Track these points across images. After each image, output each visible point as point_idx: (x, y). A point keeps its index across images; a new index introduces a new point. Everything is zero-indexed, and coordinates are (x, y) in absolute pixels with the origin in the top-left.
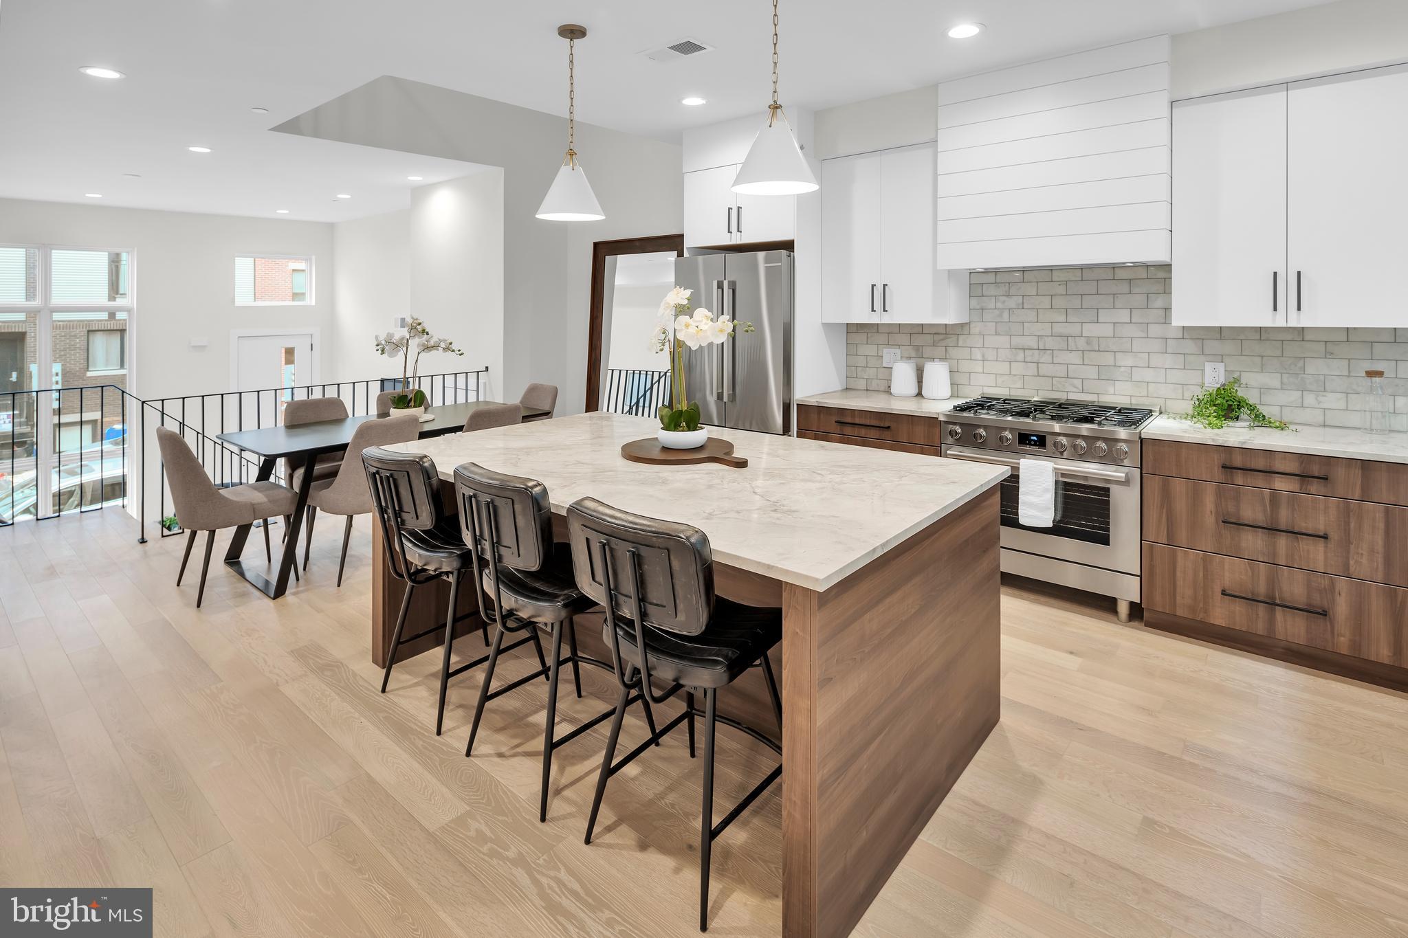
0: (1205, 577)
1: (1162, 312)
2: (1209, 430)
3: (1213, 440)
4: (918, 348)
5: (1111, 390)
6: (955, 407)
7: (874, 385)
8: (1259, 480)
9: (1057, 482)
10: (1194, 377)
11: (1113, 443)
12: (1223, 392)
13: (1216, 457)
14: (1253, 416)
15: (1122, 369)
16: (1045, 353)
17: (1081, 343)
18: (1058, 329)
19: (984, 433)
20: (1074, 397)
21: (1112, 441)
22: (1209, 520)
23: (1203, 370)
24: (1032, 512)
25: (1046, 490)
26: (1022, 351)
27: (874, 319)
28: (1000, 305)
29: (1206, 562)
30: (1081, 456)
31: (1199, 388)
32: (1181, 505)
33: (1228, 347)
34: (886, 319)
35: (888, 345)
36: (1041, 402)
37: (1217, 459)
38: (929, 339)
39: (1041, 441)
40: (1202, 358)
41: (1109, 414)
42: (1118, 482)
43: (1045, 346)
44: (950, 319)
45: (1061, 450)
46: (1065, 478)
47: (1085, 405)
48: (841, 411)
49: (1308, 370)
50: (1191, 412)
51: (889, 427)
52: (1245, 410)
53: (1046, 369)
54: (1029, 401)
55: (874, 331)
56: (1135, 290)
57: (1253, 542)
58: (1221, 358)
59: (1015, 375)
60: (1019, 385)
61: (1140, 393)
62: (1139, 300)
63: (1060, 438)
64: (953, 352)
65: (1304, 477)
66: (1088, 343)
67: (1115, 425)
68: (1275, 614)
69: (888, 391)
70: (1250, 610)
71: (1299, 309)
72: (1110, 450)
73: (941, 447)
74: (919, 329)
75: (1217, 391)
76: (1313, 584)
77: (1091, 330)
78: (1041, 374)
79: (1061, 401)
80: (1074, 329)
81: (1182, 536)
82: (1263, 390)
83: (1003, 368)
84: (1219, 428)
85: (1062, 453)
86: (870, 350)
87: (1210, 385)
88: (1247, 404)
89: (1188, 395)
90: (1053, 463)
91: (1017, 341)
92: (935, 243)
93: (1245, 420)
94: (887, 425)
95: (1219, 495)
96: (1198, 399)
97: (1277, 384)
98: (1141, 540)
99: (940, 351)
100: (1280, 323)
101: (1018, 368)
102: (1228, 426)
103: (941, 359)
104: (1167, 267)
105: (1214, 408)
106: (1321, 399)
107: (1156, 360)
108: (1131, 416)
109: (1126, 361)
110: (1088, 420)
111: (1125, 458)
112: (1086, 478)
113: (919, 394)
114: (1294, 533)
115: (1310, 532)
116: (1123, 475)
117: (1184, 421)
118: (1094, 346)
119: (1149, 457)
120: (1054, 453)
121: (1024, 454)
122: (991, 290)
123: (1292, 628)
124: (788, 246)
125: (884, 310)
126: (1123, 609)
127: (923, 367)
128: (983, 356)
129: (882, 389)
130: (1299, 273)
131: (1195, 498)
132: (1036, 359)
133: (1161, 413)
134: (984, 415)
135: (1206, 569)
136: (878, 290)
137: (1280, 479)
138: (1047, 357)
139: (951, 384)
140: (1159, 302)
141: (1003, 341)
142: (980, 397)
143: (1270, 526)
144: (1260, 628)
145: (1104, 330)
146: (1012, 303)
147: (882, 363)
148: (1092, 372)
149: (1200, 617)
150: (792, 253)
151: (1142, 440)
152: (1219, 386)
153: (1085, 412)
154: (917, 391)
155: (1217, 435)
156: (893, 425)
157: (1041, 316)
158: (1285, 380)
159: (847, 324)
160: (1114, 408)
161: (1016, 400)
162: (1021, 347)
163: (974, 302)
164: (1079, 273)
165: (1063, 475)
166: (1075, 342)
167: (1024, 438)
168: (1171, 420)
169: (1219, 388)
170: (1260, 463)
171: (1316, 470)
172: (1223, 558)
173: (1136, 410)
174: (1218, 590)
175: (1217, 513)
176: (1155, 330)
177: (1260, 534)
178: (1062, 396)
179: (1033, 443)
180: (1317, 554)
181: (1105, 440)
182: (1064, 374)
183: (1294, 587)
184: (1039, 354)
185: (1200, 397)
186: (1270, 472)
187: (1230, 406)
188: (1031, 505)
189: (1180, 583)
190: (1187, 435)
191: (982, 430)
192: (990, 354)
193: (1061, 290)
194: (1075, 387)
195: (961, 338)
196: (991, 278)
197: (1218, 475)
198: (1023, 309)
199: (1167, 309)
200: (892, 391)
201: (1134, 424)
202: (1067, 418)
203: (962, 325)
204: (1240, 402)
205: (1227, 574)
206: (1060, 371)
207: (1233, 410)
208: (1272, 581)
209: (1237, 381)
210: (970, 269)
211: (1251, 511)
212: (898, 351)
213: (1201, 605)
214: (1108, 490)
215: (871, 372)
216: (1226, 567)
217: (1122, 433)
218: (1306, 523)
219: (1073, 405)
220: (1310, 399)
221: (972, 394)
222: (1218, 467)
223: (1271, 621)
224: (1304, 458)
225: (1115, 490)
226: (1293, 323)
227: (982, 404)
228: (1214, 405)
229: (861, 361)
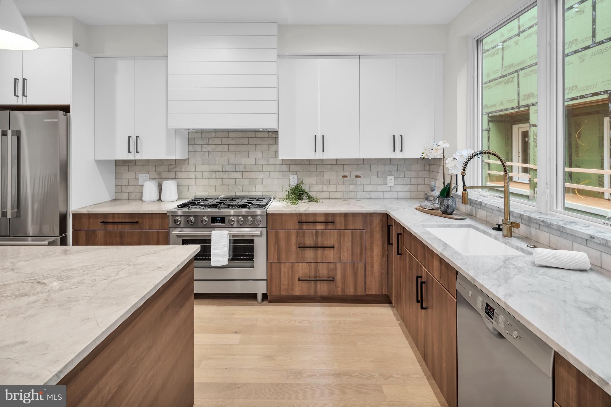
0: (292, 274)
1: (274, 153)
2: (293, 206)
3: (295, 211)
4: (160, 173)
5: (254, 190)
6: (178, 206)
7: (133, 196)
8: (311, 226)
9: (230, 240)
10: (286, 181)
11: (255, 217)
12: (297, 188)
13: (296, 218)
14: (308, 197)
15: (259, 180)
16: (225, 173)
17: (242, 167)
18: (232, 161)
19: (194, 220)
20: (239, 194)
21: (254, 216)
22: (294, 247)
23: (290, 178)
24: (217, 259)
25: (224, 246)
26: (215, 173)
27: (131, 157)
28: (204, 150)
29: (293, 266)
30: (242, 225)
31: (288, 186)
32: (283, 243)
33: (298, 168)
34: (138, 157)
35: (142, 172)
36: (224, 198)
37: (296, 219)
38: (166, 168)
39: (222, 220)
40: (289, 173)
41: (254, 202)
42: (257, 236)
43: (225, 170)
44: (176, 156)
45: (231, 224)
46: (234, 237)
47: (243, 198)
48: (105, 215)
49: (325, 176)
50: (285, 197)
51: (137, 222)
52: (305, 195)
53: (226, 181)
54: (218, 198)
55: (133, 164)
56: (264, 143)
57: (309, 254)
58: (296, 172)
59: (211, 185)
60: (213, 190)
61: (266, 190)
62: (265, 147)
63: (231, 218)
64: (180, 175)
65: (326, 223)
66: (245, 168)
67: (256, 208)
68: (317, 284)
69: (141, 199)
70: (309, 285)
71: (323, 151)
72: (254, 221)
73: (169, 230)
74: (161, 162)
75: (295, 188)
76: (330, 268)
77: (246, 161)
78: (224, 184)
79: (233, 197)
80: (239, 161)
81: (283, 256)
82: (311, 185)
83: (205, 182)
84: (296, 204)
85: (232, 225)
86: (131, 175)
87: (292, 185)
88: (305, 192)
89: (284, 190)
90: (228, 231)
91: (213, 168)
92: (167, 114)
93: (305, 199)
94: (136, 221)
95: (297, 235)
96: (288, 192)
97: (314, 183)
98: (267, 262)
99: (172, 175)
100: (317, 157)
101: (213, 182)
102: (299, 203)
103: (172, 179)
104: (276, 133)
105: (294, 195)
106: (329, 188)
107: (272, 175)
108: (262, 202)
109: (260, 175)
110: (244, 206)
111: (260, 224)
112: (243, 236)
113: (160, 199)
114: (323, 248)
115: (329, 246)
116: (259, 232)
117: (283, 202)
118: (247, 169)
119: (270, 222)
120: (228, 226)
121: (214, 228)
122: (199, 142)
123: (323, 289)
124: (66, 109)
125: (137, 152)
126: (260, 297)
127: (162, 183)
128: (195, 176)
129: (138, 198)
130: (323, 136)
131: (288, 237)
132: (221, 176)
133: (274, 199)
134: (194, 209)
135: (292, 270)
136: (133, 139)
137: (318, 225)
138: (226, 176)
139: (178, 192)
140: (273, 148)
141: (205, 168)
142: (193, 198)
143: (315, 246)
144: (312, 292)
145: (251, 161)
146: (210, 148)
147: (138, 182)
148: (246, 182)
149: (290, 293)
150: (68, 114)
151: (267, 213)
152: (296, 185)
153: (243, 202)
154: (159, 198)
155: (296, 208)
156: (140, 221)
157: (223, 155)
158: (317, 181)
159: (115, 160)
160: (255, 198)
161: (211, 198)
162: (214, 171)
163: (191, 147)
164: (240, 134)
165: (233, 236)
166: (239, 167)
167: (214, 220)
168: (278, 202)
169: (296, 186)
170: (311, 219)
171: (330, 219)
172: (299, 264)
173: (264, 198)
174: (297, 279)
175: (297, 244)
176: (272, 161)
177: (312, 250)
178: (233, 194)
179: (218, 221)
180: (331, 255)
181: (252, 216)
182: (234, 183)
183: (323, 271)
184: (223, 174)
185: (289, 190)
186: (315, 222)
187: (300, 194)
188: (217, 255)
189: (283, 279)
190: (285, 209)
191: (192, 218)
192: (199, 175)
193: (232, 142)
194: (239, 189)
195: (184, 167)
196: (199, 135)
197: (297, 226)
198: (215, 151)
199: (277, 151)
200: (143, 199)
201: (264, 206)
202: (235, 206)
203: (184, 160)
204: (303, 192)
205: (300, 271)
206: (232, 182)
207: (301, 195)
208: (316, 269)
209: (302, 182)
210: (189, 129)
211: (309, 241)
212: (148, 176)
213: (291, 287)
214: (253, 240)
215: (131, 189)
216: (300, 268)
217: (259, 211)
218: (327, 242)
219: (238, 198)
220: (325, 188)
221: (189, 197)
222: (297, 223)
223: (316, 288)
224: (326, 214)
225: (256, 240)
226: (321, 158)
227: (193, 203)
228: (294, 194)
229: (125, 182)
